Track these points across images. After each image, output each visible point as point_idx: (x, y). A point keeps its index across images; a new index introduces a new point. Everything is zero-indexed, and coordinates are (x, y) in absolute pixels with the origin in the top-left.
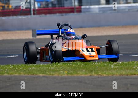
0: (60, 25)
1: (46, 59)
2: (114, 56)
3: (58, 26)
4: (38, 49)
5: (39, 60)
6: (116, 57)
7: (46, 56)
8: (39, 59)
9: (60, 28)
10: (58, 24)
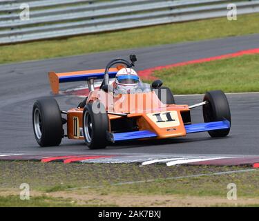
5: (66, 136)
8: (66, 133)
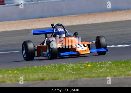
0: (54, 25)
1: (43, 55)
2: (103, 50)
3: (52, 26)
4: (35, 47)
6: (105, 50)
7: (43, 53)
9: (54, 28)
10: (52, 24)
